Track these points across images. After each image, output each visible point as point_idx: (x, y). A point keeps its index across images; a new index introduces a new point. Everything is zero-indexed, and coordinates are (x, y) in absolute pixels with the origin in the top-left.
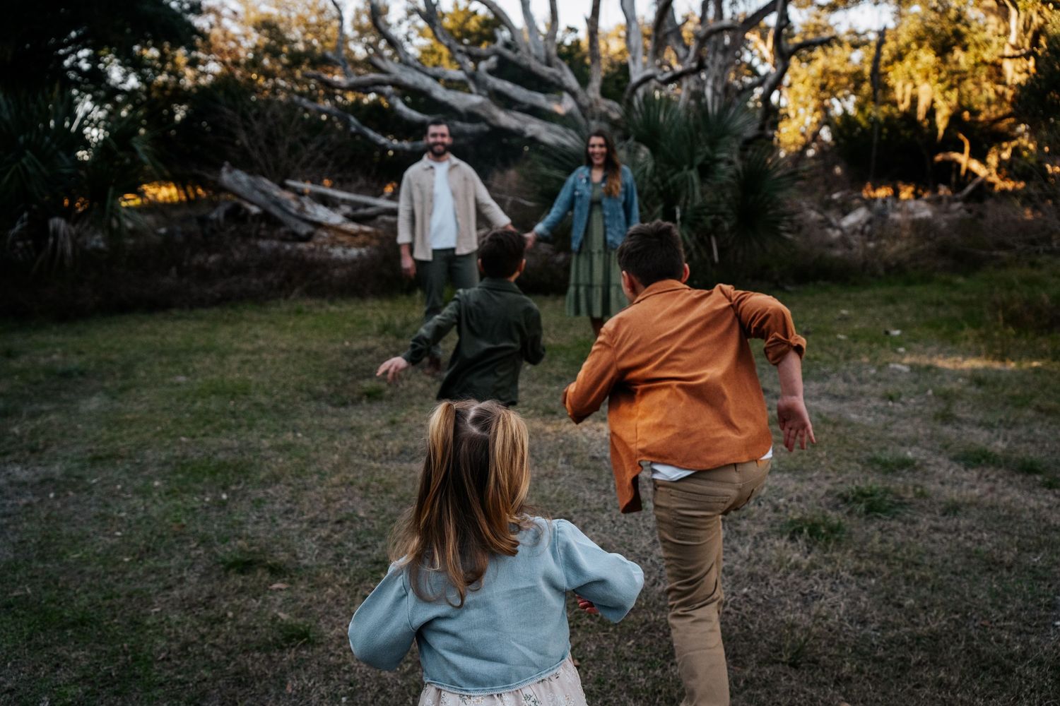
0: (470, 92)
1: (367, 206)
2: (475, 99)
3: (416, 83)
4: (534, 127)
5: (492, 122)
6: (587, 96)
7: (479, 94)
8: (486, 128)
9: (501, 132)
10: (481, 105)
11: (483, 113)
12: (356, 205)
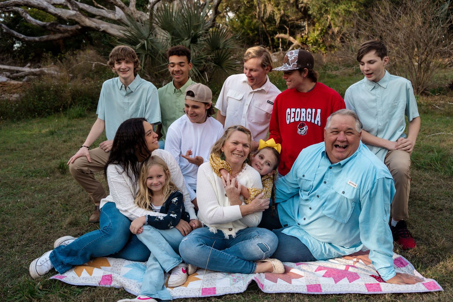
0: (70, 9)
1: (17, 72)
2: (72, 12)
3: (39, 4)
4: (104, 26)
5: (82, 24)
6: (130, 10)
7: (73, 10)
8: (80, 27)
9: (87, 29)
10: (75, 15)
11: (77, 20)
12: (11, 71)
